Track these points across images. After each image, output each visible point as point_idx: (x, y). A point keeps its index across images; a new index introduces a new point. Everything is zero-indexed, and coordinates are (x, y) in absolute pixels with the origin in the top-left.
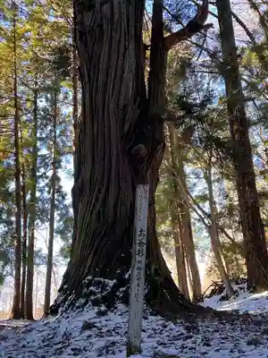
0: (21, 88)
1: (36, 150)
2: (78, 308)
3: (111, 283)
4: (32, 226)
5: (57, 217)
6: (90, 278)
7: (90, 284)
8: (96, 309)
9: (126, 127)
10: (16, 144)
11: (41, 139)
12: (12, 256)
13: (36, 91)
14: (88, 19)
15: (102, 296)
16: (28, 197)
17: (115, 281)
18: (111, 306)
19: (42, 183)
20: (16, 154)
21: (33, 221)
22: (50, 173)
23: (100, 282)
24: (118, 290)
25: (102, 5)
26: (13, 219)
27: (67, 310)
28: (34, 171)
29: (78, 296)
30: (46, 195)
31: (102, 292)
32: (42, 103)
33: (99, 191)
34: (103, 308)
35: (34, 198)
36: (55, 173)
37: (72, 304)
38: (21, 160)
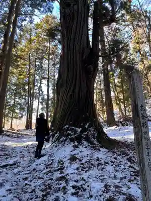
0: (31, 58)
1: (35, 77)
2: (62, 142)
3: (79, 130)
4: (33, 100)
5: (40, 98)
6: (67, 126)
7: (68, 129)
8: (72, 144)
9: (84, 57)
10: (29, 74)
11: (37, 74)
12: (26, 110)
13: (36, 59)
14: (67, 11)
15: (75, 137)
16: (32, 91)
17: (81, 129)
18: (80, 142)
19: (36, 88)
20: (29, 77)
21: (33, 99)
22: (39, 85)
23: (73, 129)
24: (82, 133)
25: (74, 5)
26: (27, 98)
27: (55, 141)
28: (34, 84)
29: (61, 135)
30: (37, 91)
31: (74, 134)
32: (38, 63)
33: (71, 85)
34: (76, 144)
35: (33, 92)
36: (40, 85)
37: (58, 139)
38: (30, 80)
